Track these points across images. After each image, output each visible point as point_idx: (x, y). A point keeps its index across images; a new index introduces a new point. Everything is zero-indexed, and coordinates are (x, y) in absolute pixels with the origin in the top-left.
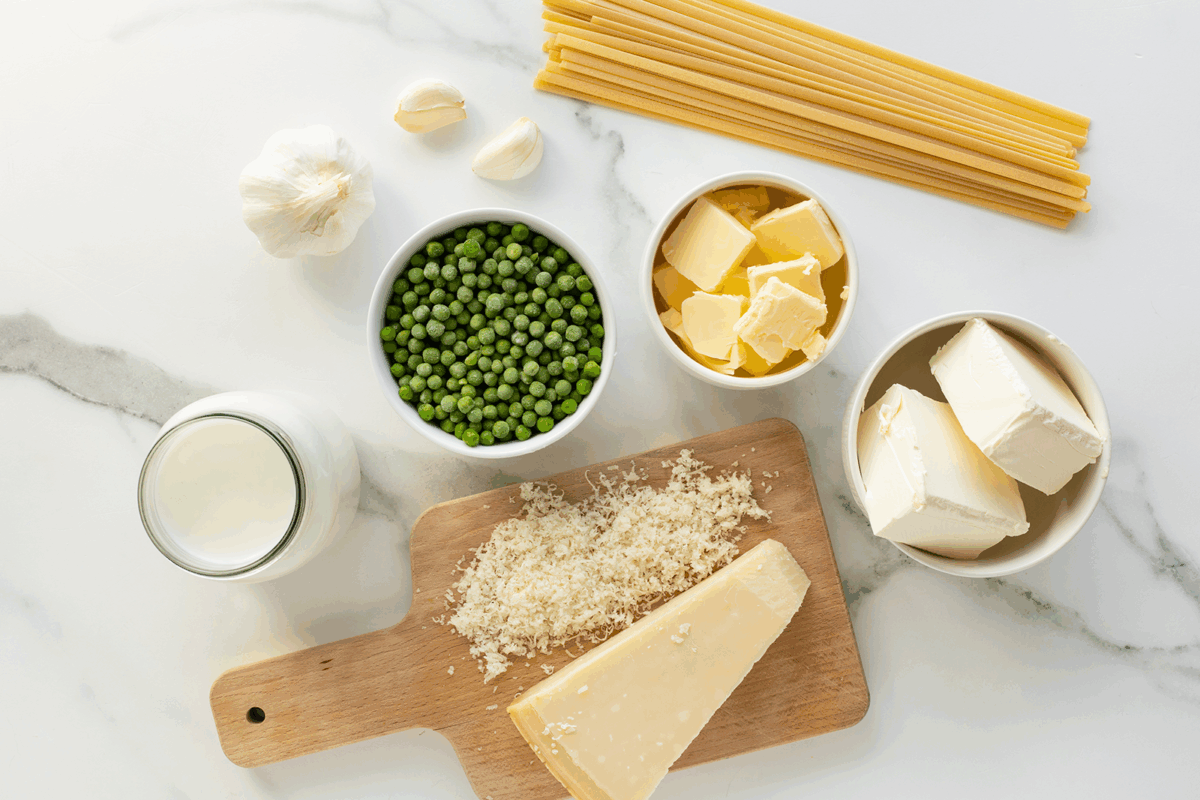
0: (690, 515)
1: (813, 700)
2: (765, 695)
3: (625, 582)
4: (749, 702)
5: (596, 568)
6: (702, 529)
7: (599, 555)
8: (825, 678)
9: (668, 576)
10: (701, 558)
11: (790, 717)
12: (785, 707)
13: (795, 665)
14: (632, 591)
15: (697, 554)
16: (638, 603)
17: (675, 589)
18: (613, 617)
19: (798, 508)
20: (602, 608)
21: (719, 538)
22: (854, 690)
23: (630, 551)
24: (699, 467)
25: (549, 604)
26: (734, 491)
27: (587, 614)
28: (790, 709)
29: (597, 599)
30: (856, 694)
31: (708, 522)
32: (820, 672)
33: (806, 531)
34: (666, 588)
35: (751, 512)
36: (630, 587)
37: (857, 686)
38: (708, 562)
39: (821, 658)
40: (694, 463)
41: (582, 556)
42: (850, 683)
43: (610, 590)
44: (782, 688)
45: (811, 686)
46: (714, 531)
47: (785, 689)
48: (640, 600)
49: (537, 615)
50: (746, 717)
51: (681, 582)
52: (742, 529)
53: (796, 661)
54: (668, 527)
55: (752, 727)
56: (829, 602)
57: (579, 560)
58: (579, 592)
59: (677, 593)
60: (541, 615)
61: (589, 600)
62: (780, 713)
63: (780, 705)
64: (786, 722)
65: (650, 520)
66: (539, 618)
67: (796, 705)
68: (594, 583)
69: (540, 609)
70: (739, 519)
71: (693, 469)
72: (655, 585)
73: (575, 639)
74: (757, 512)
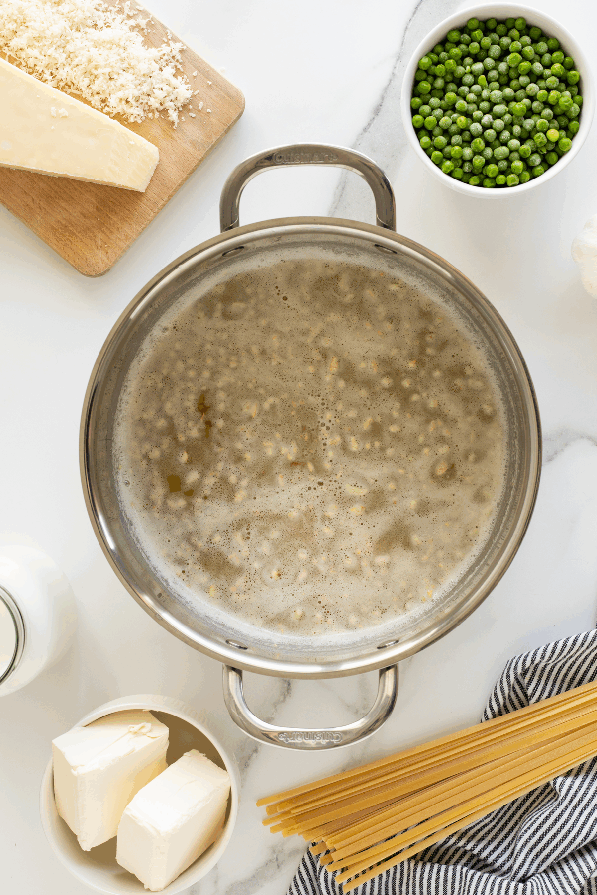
0: (142, 73)
1: (81, 237)
2: (63, 205)
3: (74, 63)
4: (52, 198)
5: (68, 38)
6: (139, 87)
7: (78, 35)
8: (100, 235)
9: (95, 87)
10: (121, 100)
11: (60, 230)
12: (63, 222)
13: (95, 210)
14: (70, 72)
15: (121, 94)
16: (66, 84)
17: (91, 99)
18: (46, 71)
19: (193, 143)
20: (46, 61)
21: (142, 104)
22: (105, 258)
23: (94, 52)
24: (177, 61)
25: (26, 25)
26: (177, 90)
27: (35, 52)
28: (66, 227)
29: (49, 52)
30: (103, 261)
31: (145, 88)
32: (101, 229)
33: (183, 157)
34: (86, 93)
35: (171, 112)
36: (72, 69)
37: (108, 258)
38: (121, 107)
39: (110, 223)
40: (177, 55)
41: (70, 24)
42: (107, 253)
43: (61, 58)
44: (75, 212)
45: (89, 229)
46: (143, 97)
47: (75, 215)
48: (69, 83)
49: (13, 22)
50: (42, 203)
51: (95, 101)
52: (157, 115)
53: (98, 209)
54: (125, 65)
55: (38, 210)
56: (148, 203)
57: (67, 24)
58: (45, 37)
59: (89, 103)
60: (15, 25)
61: (46, 47)
62: (59, 222)
63: (64, 219)
64: (56, 230)
65: (122, 51)
66: (12, 25)
67: (71, 229)
68: (58, 44)
69: (19, 21)
70: (161, 108)
71: (173, 57)
72: (83, 83)
73: (16, 60)
74: (173, 116)
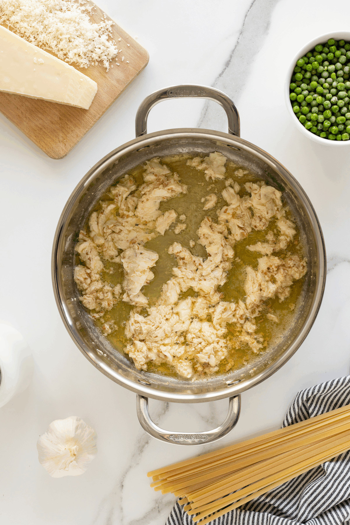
0: (89, 38)
1: (50, 135)
2: (40, 116)
3: (48, 32)
4: (33, 111)
5: (45, 17)
6: (86, 47)
7: (51, 15)
8: (61, 134)
9: (60, 46)
10: (76, 54)
11: (38, 131)
12: (40, 126)
13: (59, 119)
14: (46, 37)
15: (75, 51)
16: (43, 44)
17: (57, 53)
18: (31, 36)
19: (118, 81)
20: (31, 30)
21: (88, 57)
22: (64, 148)
23: (60, 25)
24: (109, 32)
25: (20, 8)
26: (109, 49)
27: (25, 25)
28: (41, 129)
29: (33, 25)
30: (63, 150)
31: (90, 48)
32: (62, 130)
33: (112, 89)
34: (55, 50)
35: (105, 62)
36: (47, 35)
37: (66, 148)
38: (75, 58)
39: (68, 127)
40: (109, 28)
41: (46, 8)
42: (65, 145)
43: (40, 28)
44: (47, 121)
45: (54, 130)
46: (88, 53)
47: (47, 122)
48: (45, 43)
49: (12, 7)
50: (27, 115)
51: (61, 54)
52: (97, 63)
53: (60, 119)
54: (78, 33)
55: (25, 119)
56: (90, 116)
57: (44, 9)
58: (31, 16)
59: (56, 56)
60: (14, 8)
61: (31, 22)
62: (37, 126)
63: (40, 124)
64: (35, 131)
65: (76, 25)
66: (12, 8)
67: (44, 130)
68: (39, 20)
69: (16, 6)
70: (99, 60)
71: (107, 29)
72: (53, 44)
73: (14, 29)
74: (106, 64)
